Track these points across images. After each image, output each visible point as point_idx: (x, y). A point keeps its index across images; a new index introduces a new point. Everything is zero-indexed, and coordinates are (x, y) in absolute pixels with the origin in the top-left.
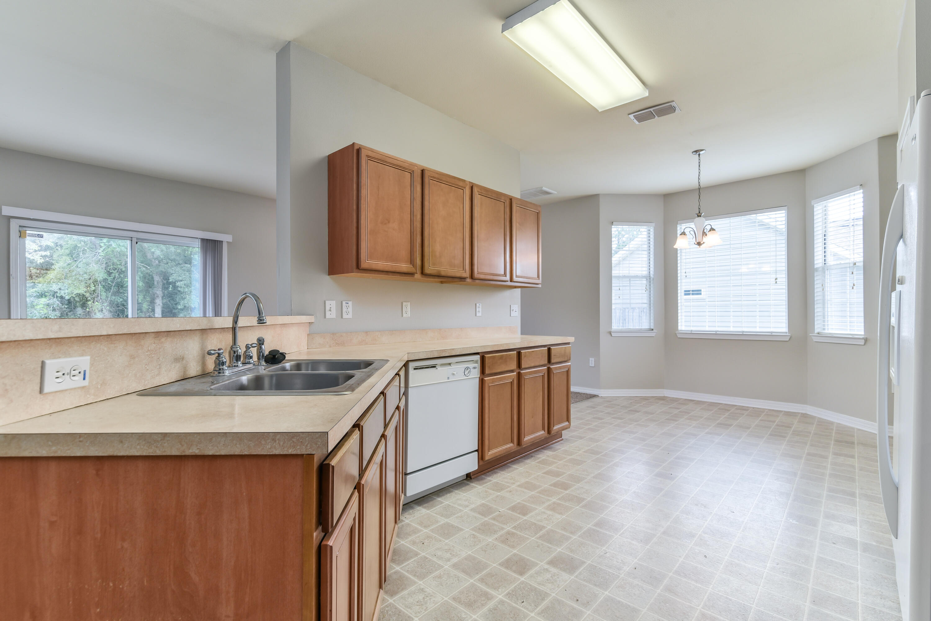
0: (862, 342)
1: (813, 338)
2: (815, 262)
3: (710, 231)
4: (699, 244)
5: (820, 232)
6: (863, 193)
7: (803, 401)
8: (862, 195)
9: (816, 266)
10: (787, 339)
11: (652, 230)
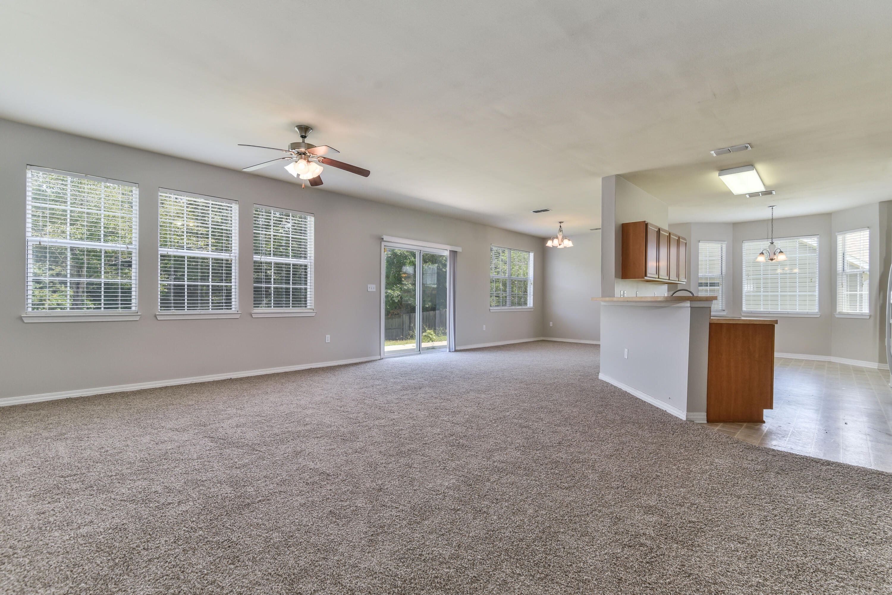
0: (868, 317)
1: (836, 315)
2: (838, 270)
3: (780, 253)
4: (772, 260)
5: (841, 252)
6: (869, 231)
7: (829, 354)
8: (868, 233)
9: (838, 272)
10: (818, 316)
11: (724, 246)
